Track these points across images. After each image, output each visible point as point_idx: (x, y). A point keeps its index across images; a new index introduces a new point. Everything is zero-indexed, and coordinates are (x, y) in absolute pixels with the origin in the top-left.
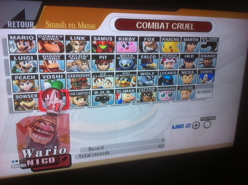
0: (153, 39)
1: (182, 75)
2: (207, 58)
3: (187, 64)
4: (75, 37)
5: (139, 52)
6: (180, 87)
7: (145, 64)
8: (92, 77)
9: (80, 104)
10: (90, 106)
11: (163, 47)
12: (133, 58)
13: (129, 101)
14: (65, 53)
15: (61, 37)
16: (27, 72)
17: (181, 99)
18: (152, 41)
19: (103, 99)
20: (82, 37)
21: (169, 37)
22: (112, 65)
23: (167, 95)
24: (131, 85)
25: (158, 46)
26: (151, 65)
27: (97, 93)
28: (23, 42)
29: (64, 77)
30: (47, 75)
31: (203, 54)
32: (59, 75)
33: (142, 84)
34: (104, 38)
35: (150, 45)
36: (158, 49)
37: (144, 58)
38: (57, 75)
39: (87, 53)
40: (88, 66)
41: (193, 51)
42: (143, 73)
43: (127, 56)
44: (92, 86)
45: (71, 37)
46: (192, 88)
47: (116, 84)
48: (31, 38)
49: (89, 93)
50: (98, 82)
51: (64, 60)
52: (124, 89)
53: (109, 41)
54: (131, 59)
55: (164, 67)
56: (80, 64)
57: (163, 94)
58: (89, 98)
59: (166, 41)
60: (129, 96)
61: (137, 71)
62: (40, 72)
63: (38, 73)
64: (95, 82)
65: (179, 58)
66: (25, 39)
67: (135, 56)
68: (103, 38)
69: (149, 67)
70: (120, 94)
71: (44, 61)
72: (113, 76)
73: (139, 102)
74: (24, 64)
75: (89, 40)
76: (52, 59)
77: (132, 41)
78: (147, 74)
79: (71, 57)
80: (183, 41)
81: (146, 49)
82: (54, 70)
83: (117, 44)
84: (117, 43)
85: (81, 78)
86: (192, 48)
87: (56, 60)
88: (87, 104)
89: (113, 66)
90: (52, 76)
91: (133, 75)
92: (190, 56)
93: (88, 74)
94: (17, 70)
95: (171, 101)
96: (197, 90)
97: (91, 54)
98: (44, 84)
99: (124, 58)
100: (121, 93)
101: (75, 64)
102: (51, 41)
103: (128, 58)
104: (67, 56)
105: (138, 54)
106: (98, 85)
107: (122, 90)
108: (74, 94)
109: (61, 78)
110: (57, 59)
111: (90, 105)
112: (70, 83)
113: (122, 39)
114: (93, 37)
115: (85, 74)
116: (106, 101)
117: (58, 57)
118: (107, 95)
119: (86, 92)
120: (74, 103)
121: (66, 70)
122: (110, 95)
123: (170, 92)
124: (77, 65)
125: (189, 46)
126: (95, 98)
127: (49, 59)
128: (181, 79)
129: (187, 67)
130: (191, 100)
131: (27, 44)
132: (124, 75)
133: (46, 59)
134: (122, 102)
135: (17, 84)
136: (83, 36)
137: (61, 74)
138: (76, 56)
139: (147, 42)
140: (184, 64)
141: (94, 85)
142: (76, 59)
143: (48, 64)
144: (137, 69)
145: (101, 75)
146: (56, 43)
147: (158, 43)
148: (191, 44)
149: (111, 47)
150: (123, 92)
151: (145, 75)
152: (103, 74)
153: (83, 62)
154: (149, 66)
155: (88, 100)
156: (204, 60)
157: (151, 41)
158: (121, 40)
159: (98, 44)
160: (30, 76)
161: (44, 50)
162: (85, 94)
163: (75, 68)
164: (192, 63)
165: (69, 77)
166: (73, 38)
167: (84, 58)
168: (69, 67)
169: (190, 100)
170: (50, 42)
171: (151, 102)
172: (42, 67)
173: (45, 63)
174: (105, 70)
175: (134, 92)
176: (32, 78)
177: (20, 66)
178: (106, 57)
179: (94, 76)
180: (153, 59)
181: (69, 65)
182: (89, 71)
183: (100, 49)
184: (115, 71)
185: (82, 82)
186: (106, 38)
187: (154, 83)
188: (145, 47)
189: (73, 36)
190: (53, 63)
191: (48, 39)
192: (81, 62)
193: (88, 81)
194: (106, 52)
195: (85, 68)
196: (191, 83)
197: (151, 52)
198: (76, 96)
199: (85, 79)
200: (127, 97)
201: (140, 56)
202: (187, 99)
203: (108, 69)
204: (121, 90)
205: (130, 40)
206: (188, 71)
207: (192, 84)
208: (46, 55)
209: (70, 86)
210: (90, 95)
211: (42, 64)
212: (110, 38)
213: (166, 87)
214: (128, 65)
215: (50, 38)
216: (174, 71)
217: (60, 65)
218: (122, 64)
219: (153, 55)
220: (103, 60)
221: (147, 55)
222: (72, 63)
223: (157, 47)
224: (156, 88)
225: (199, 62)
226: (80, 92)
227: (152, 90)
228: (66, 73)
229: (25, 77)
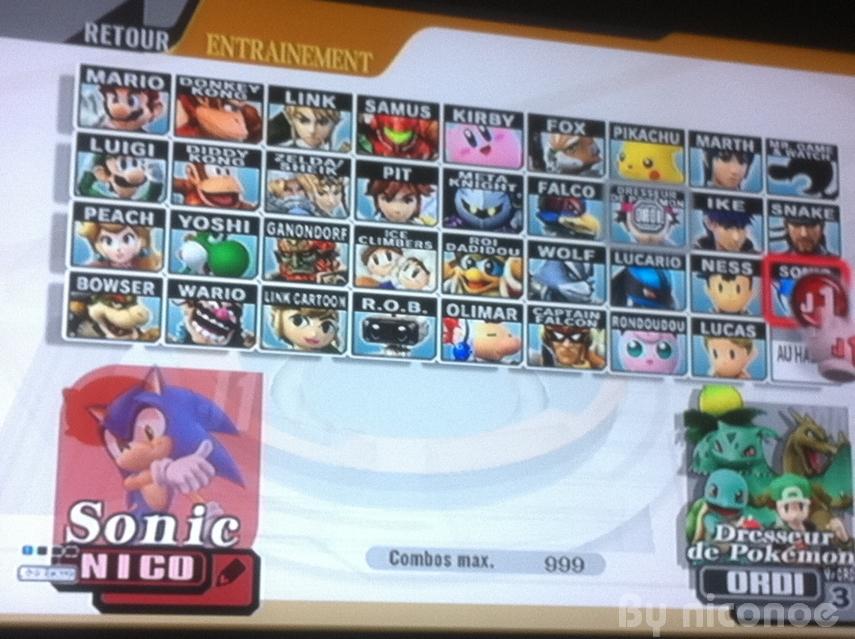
0: (580, 128)
1: (707, 275)
2: (797, 217)
3: (720, 233)
4: (301, 96)
5: (531, 168)
6: (703, 325)
7: (556, 215)
8: (356, 242)
9: (308, 340)
10: (344, 356)
11: (618, 159)
12: (508, 188)
13: (498, 357)
14: (263, 147)
15: (254, 90)
16: (128, 198)
17: (711, 372)
18: (576, 132)
19: (394, 335)
20: (325, 97)
21: (639, 128)
22: (429, 204)
23: (649, 351)
24: (503, 291)
25: (601, 156)
26: (577, 221)
27: (372, 308)
28: (129, 95)
29: (254, 230)
30: (195, 214)
31: (783, 203)
32: (239, 222)
33: (547, 293)
34: (402, 106)
35: (571, 147)
36: (602, 163)
37: (550, 191)
38: (229, 221)
39: (340, 151)
40: (343, 200)
41: (738, 187)
42: (547, 248)
43: (486, 179)
44: (354, 276)
45: (288, 95)
46: (754, 334)
47: (444, 280)
48: (156, 83)
49: (343, 301)
50: (376, 261)
51: (257, 171)
52: (477, 304)
53: (419, 117)
54: (500, 190)
55: (630, 234)
56: (315, 189)
57: (633, 345)
58: (340, 321)
59: (628, 139)
60: (494, 335)
61: (524, 237)
62: (173, 202)
63: (167, 205)
64: (365, 260)
65: (684, 208)
66: (135, 85)
67: (517, 180)
68: (398, 106)
69: (570, 230)
70: (462, 322)
71: (189, 167)
72: (435, 247)
73: (538, 365)
74: (120, 168)
75: (348, 108)
76: (220, 162)
77: (503, 125)
78: (564, 253)
79: (285, 159)
80: (693, 143)
81: (555, 160)
82: (222, 201)
83: (450, 133)
84: (448, 128)
85: (314, 239)
86: (734, 174)
87: (231, 164)
88: (334, 343)
89: (432, 208)
90: (214, 221)
91: (511, 251)
92: (730, 205)
93: (340, 227)
94: (95, 186)
95: (669, 379)
96: (776, 344)
97: (353, 156)
98: (181, 248)
99: (474, 184)
100: (466, 318)
101: (294, 186)
102: (219, 102)
103: (490, 187)
104: (271, 156)
105: (526, 173)
106: (377, 273)
107: (468, 305)
108: (286, 297)
109: (243, 232)
110: (234, 162)
111: (345, 350)
112: (276, 253)
113: (466, 116)
114: (362, 100)
115: (331, 226)
116: (406, 343)
117: (238, 156)
118: (411, 318)
119: (330, 297)
120: (283, 336)
121: (263, 203)
122: (421, 319)
123: (661, 338)
124: (302, 193)
125: (718, 164)
126: (364, 325)
127: (209, 159)
128: (702, 291)
129: (721, 246)
130: (756, 385)
131: (140, 103)
132: (474, 249)
133: (198, 161)
134: (468, 356)
135: (88, 236)
136: (329, 94)
137: (243, 219)
138: (301, 159)
139: (557, 136)
140: (711, 234)
141: (361, 271)
142: (299, 171)
143: (203, 176)
144: (524, 232)
145: (389, 238)
146: (235, 108)
147: (598, 142)
148: (726, 159)
149: (425, 140)
150: (474, 315)
151: (555, 258)
152: (394, 234)
153: (323, 182)
154: (572, 224)
155: (336, 330)
156: (787, 227)
157: (572, 134)
158: (463, 119)
159: (380, 126)
160: (135, 213)
161: (194, 127)
162: (326, 305)
163: (297, 203)
164: (742, 231)
165: (271, 230)
166: (295, 96)
167: (329, 171)
168: (276, 194)
169: (749, 384)
170: (216, 103)
171: (587, 369)
172: (180, 184)
173: (192, 174)
174: (404, 220)
175: (515, 318)
176: (143, 222)
177: (108, 173)
178: (407, 172)
179: (360, 239)
180: (583, 198)
181: (275, 186)
182: (344, 218)
183: (385, 144)
184: (441, 230)
185: (319, 256)
186: (409, 107)
187: (592, 294)
188: (553, 152)
189: (295, 92)
190: (221, 177)
191: (211, 92)
192: (316, 181)
193: (337, 255)
194: (408, 156)
195: (331, 206)
196: (746, 314)
197: (576, 171)
198: (292, 306)
199: (328, 246)
200: (489, 335)
201: (533, 182)
202: (737, 376)
203: (416, 220)
204: (463, 307)
205: (495, 122)
206: (728, 260)
207: (751, 316)
208: (200, 146)
209: (272, 267)
210: (346, 309)
211: (182, 174)
212: (424, 109)
213: (644, 317)
214: (491, 212)
215: (219, 91)
216: (670, 256)
217: (244, 185)
218: (467, 206)
219: (583, 184)
220: (397, 184)
221: (559, 182)
222: (286, 182)
223: (596, 159)
224: (603, 314)
225: (769, 229)
226: (308, 292)
227: (586, 320)
228: (261, 214)
229: (118, 216)
